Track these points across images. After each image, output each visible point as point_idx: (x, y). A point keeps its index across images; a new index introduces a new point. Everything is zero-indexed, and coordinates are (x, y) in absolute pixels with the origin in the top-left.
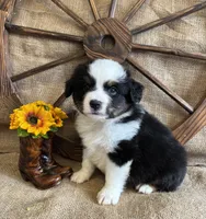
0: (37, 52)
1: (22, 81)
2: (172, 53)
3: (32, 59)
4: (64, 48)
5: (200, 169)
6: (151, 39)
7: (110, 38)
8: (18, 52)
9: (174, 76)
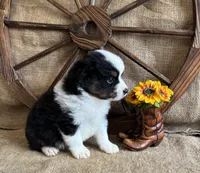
2: (148, 32)
3: (30, 49)
7: (92, 24)
8: (18, 44)
9: (155, 54)
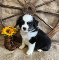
0: (9, 12)
1: (5, 20)
2: (48, 13)
3: (8, 14)
4: (17, 11)
5: (55, 45)
6: (41, 9)
7: (30, 8)
8: (4, 12)
9: (48, 19)
